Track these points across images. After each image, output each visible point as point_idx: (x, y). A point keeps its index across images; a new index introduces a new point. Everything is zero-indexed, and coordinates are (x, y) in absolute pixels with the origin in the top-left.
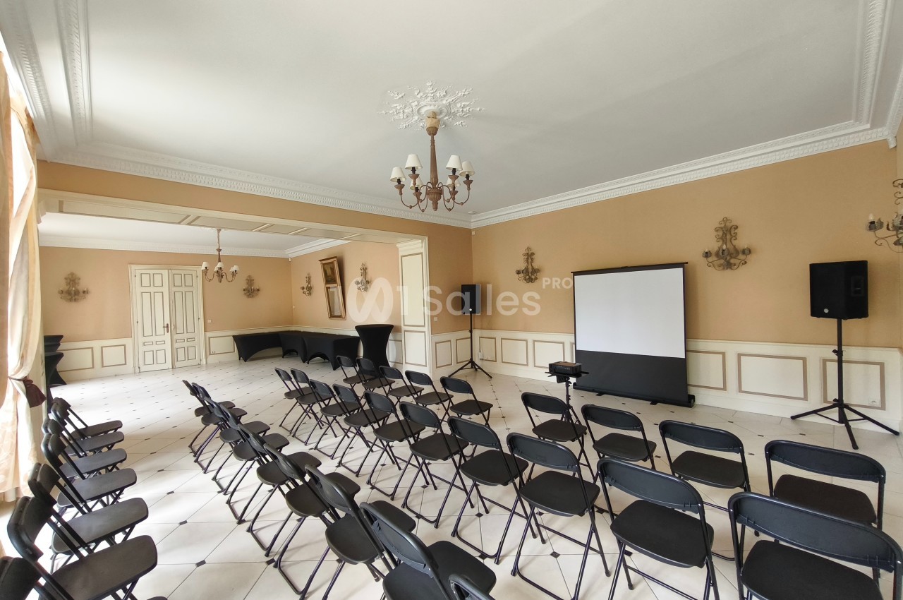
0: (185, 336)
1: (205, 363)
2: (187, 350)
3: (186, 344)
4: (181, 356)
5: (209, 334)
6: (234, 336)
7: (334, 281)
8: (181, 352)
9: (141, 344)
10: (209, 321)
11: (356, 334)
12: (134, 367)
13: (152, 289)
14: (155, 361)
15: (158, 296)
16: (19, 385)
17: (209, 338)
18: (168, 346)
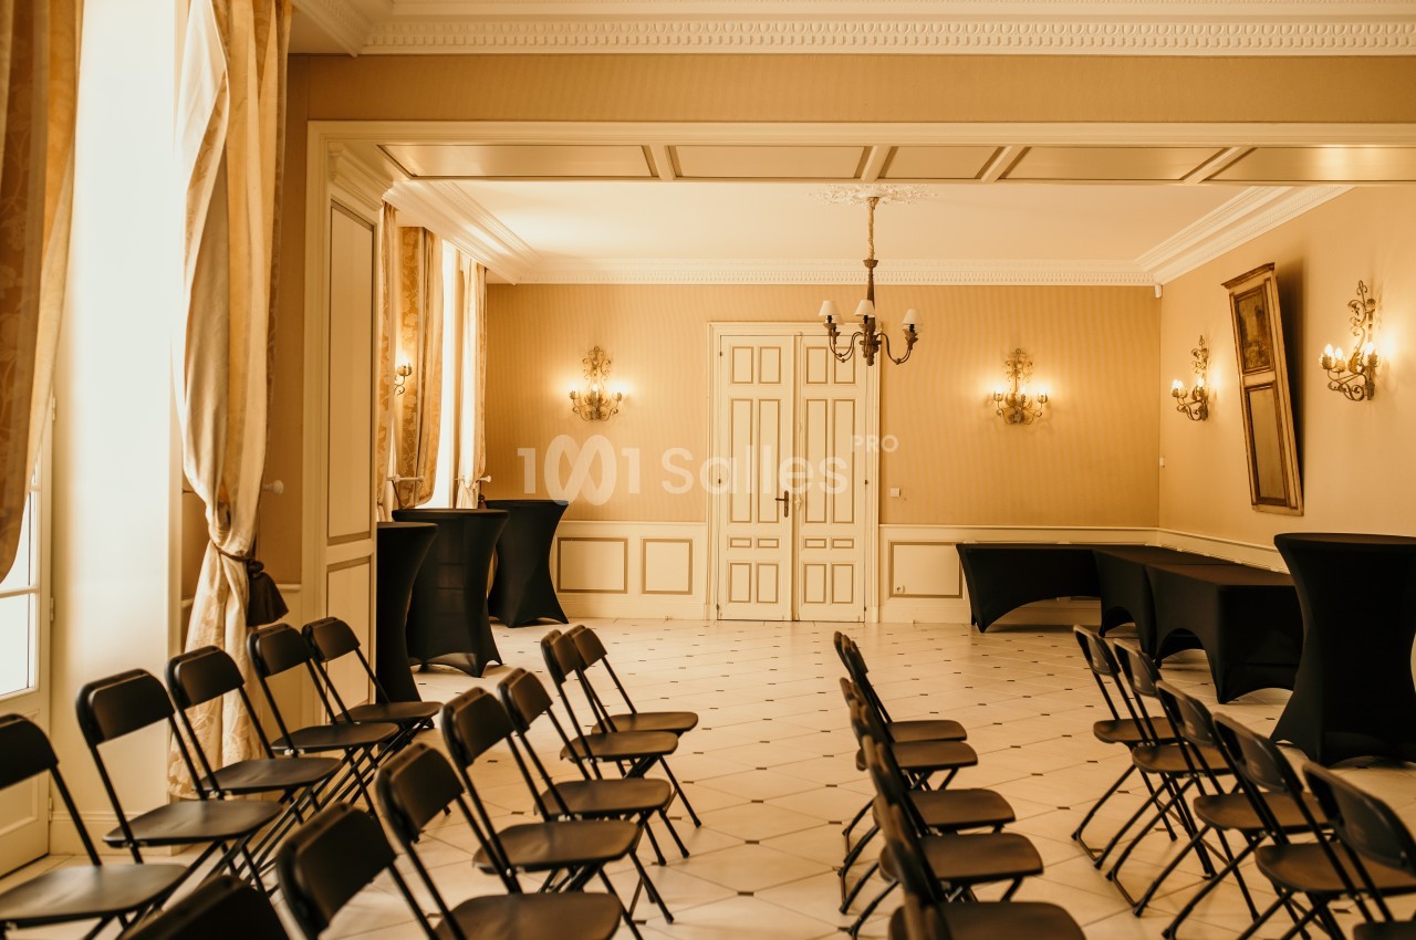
0: (829, 531)
1: (875, 620)
2: (830, 571)
3: (829, 556)
4: (815, 592)
5: (891, 533)
6: (960, 547)
7: (1266, 362)
8: (815, 575)
9: (724, 543)
10: (894, 492)
11: (1278, 564)
12: (708, 603)
13: (756, 391)
14: (754, 595)
15: (769, 410)
16: (233, 569)
17: (892, 544)
18: (783, 555)
